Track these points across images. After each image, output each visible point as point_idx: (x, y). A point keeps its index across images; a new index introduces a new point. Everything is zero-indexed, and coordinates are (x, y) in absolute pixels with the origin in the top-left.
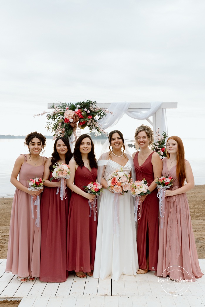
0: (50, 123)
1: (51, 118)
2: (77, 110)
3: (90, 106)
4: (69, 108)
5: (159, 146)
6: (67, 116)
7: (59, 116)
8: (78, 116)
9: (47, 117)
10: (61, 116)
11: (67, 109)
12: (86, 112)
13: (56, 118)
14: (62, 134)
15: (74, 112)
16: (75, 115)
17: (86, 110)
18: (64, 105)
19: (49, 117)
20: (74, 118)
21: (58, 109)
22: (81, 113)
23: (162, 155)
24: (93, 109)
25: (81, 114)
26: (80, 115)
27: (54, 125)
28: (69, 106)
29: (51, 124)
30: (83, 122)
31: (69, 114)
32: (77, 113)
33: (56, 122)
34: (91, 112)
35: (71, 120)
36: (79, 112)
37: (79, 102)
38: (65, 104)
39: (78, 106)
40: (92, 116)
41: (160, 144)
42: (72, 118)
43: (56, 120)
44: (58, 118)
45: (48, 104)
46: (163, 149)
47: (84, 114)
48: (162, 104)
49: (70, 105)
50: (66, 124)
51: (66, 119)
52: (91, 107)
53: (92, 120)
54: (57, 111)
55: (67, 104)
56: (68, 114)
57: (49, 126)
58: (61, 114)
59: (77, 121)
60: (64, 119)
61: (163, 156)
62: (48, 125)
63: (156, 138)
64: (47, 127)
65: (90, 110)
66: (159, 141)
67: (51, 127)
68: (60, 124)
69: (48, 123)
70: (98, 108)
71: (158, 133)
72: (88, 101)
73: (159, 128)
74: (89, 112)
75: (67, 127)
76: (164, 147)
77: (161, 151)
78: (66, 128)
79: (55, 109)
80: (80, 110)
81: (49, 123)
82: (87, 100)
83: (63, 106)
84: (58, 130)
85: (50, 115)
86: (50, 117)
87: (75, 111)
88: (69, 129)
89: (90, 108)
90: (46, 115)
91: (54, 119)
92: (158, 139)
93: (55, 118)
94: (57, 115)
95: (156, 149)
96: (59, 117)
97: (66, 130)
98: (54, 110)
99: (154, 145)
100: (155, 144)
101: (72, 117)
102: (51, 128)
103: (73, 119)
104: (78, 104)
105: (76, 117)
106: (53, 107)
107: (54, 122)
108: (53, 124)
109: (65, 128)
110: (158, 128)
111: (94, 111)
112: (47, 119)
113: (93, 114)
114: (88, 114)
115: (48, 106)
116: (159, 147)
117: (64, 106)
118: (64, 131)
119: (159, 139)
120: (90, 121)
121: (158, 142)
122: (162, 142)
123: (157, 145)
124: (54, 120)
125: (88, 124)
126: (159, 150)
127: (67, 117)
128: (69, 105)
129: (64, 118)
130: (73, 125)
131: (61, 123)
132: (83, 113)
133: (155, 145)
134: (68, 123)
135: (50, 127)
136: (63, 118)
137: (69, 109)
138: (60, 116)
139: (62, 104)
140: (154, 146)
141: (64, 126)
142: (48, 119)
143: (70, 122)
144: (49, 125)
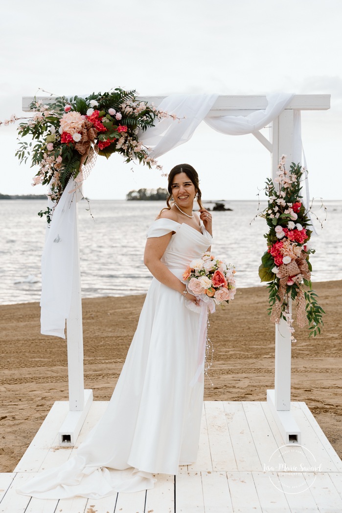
0: (26, 144)
1: (30, 132)
2: (90, 112)
3: (122, 102)
4: (72, 108)
5: (288, 200)
6: (67, 126)
7: (49, 129)
8: (93, 127)
9: (19, 131)
10: (53, 127)
11: (68, 109)
12: (112, 116)
13: (42, 133)
14: (57, 171)
15: (83, 117)
16: (85, 123)
17: (112, 111)
18: (60, 102)
19: (25, 130)
20: (85, 131)
21: (47, 110)
22: (99, 118)
23: (293, 221)
24: (129, 110)
25: (101, 122)
26: (98, 125)
27: (37, 148)
28: (73, 105)
29: (29, 145)
30: (105, 140)
31: (72, 122)
32: (92, 120)
33: (41, 142)
34: (125, 116)
35: (77, 137)
36: (96, 118)
37: (96, 94)
38: (63, 98)
39: (94, 103)
40: (128, 128)
41: (287, 193)
42: (79, 133)
43: (41, 138)
44: (45, 133)
45: (24, 99)
46: (297, 206)
47: (108, 121)
48: (294, 98)
49: (75, 102)
50: (65, 146)
51: (65, 133)
52: (123, 106)
53: (126, 135)
54: (43, 115)
55: (67, 100)
56: (69, 122)
57: (24, 153)
58: (52, 123)
59: (90, 140)
60: (60, 135)
61: (296, 222)
62: (21, 149)
63: (280, 179)
64: (19, 153)
65: (122, 113)
66: (285, 187)
67: (29, 153)
68: (50, 147)
69: (22, 145)
70: (142, 107)
71: (282, 168)
72: (118, 91)
73: (285, 156)
74: (119, 116)
75: (68, 154)
76: (298, 202)
77: (292, 209)
78: (66, 155)
79: (39, 110)
80: (99, 112)
81: (24, 144)
82: (116, 89)
83: (58, 104)
84: (45, 160)
85: (27, 125)
86: (28, 129)
87: (86, 115)
88: (72, 158)
89: (122, 108)
90: (17, 124)
91: (37, 135)
92: (283, 182)
93: (40, 134)
94: (44, 124)
95: (279, 206)
96: (49, 131)
97: (65, 160)
98: (37, 112)
99: (274, 197)
100: (278, 194)
101: (79, 130)
102: (31, 157)
103: (81, 133)
104: (93, 97)
105: (88, 130)
106: (33, 107)
107: (35, 142)
108: (33, 145)
109: (61, 156)
110: (283, 155)
111: (132, 115)
112: (19, 133)
113: (128, 121)
114: (117, 123)
115: (23, 105)
116: (286, 202)
117: (60, 104)
118: (60, 164)
119: (285, 183)
120: (122, 140)
121: (284, 189)
122: (292, 189)
123: (282, 197)
124: (38, 137)
125: (118, 146)
126: (287, 207)
127: (67, 129)
128: (73, 102)
129: (61, 132)
130: (81, 149)
131: (52, 144)
132: (104, 120)
133: (276, 196)
134: (70, 145)
135: (26, 154)
136: (57, 132)
137: (72, 110)
138: (50, 126)
139: (57, 99)
140: (274, 200)
141: (61, 151)
142: (22, 134)
143: (76, 142)
144: (25, 148)
